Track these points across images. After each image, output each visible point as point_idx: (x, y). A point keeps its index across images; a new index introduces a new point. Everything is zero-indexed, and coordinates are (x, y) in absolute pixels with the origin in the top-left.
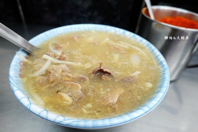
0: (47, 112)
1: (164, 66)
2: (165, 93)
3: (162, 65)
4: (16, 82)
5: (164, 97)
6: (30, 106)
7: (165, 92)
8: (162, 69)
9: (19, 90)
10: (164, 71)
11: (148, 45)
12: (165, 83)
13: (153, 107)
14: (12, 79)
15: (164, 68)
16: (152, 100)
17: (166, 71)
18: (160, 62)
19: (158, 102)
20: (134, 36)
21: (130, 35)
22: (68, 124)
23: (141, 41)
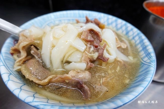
0: (21, 91)
1: (151, 58)
2: (145, 88)
3: (149, 56)
4: (4, 58)
5: (143, 92)
6: (7, 82)
7: (147, 86)
8: (148, 61)
9: (4, 65)
10: (150, 63)
11: (138, 34)
12: (148, 76)
13: (129, 102)
14: (2, 55)
15: (152, 60)
16: (128, 94)
17: (152, 63)
18: (148, 53)
19: (135, 98)
20: (125, 25)
21: (122, 23)
22: (36, 106)
23: (132, 30)
